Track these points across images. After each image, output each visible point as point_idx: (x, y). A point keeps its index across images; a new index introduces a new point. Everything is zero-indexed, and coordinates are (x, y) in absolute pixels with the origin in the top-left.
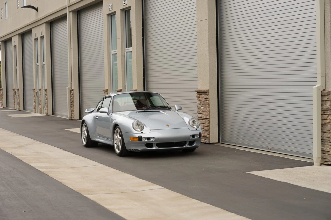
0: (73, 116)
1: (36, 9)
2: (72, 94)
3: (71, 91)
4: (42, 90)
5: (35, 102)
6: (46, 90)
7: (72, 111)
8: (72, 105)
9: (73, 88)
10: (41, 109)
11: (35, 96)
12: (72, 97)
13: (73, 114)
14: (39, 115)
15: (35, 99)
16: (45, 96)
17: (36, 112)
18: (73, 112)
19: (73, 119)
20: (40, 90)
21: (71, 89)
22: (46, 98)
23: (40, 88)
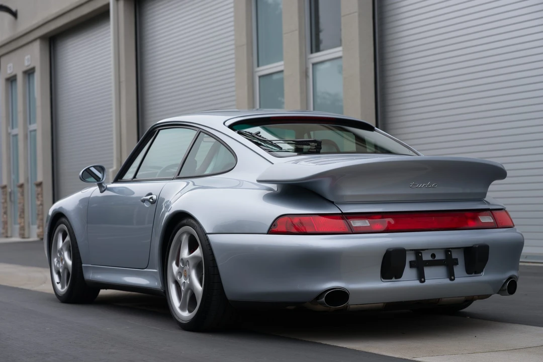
1: (14, 14)
4: (25, 186)
5: (5, 213)
6: (39, 185)
10: (22, 228)
11: (6, 201)
14: (16, 239)
15: (6, 208)
16: (38, 198)
17: (9, 235)
20: (21, 186)
22: (39, 203)
23: (22, 181)
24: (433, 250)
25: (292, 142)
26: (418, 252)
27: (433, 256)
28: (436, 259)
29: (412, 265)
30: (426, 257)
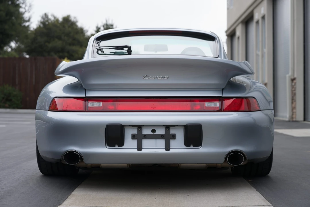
0: (294, 116)
2: (293, 84)
3: (293, 80)
6: (266, 85)
7: (293, 108)
8: (294, 101)
9: (295, 76)
12: (293, 89)
13: (294, 114)
18: (294, 111)
19: (294, 119)
21: (292, 78)
24: (154, 127)
25: (112, 47)
26: (140, 127)
27: (154, 131)
29: (134, 137)
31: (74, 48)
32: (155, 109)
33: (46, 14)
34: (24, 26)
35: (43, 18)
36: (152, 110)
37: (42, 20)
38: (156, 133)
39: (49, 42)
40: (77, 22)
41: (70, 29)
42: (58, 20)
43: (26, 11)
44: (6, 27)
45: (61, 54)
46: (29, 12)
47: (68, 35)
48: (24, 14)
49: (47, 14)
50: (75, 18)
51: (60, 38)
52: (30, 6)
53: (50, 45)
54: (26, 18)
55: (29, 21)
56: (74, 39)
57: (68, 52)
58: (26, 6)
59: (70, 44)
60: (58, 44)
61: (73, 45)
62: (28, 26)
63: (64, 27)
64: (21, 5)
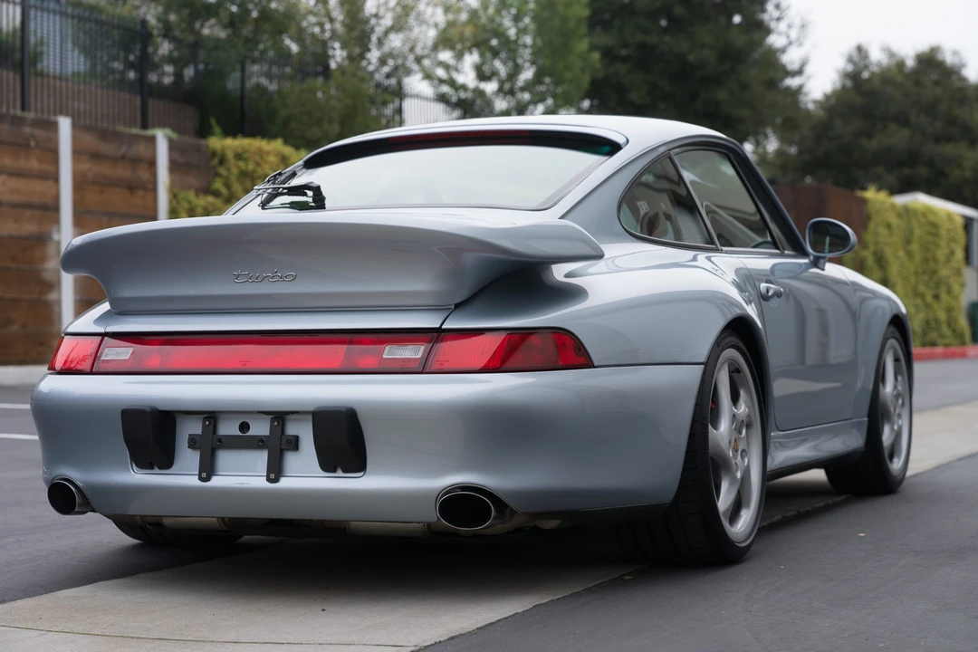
24: (245, 415)
27: (244, 427)
28: (249, 433)
29: (193, 443)
30: (229, 429)
31: (948, 149)
32: (249, 367)
33: (860, 49)
34: (788, 89)
35: (850, 60)
36: (240, 367)
37: (850, 68)
38: (251, 432)
39: (869, 136)
40: (963, 66)
41: (938, 90)
42: (901, 65)
43: (790, 43)
44: (722, 95)
45: (907, 171)
46: (801, 45)
47: (931, 109)
48: (783, 50)
49: (865, 46)
50: (955, 53)
51: (903, 121)
52: (803, 26)
53: (872, 145)
54: (792, 63)
55: (800, 72)
56: (952, 122)
57: (931, 164)
58: (790, 26)
59: (938, 139)
60: (897, 137)
61: (950, 139)
62: (800, 88)
63: (918, 83)
64: (773, 25)
